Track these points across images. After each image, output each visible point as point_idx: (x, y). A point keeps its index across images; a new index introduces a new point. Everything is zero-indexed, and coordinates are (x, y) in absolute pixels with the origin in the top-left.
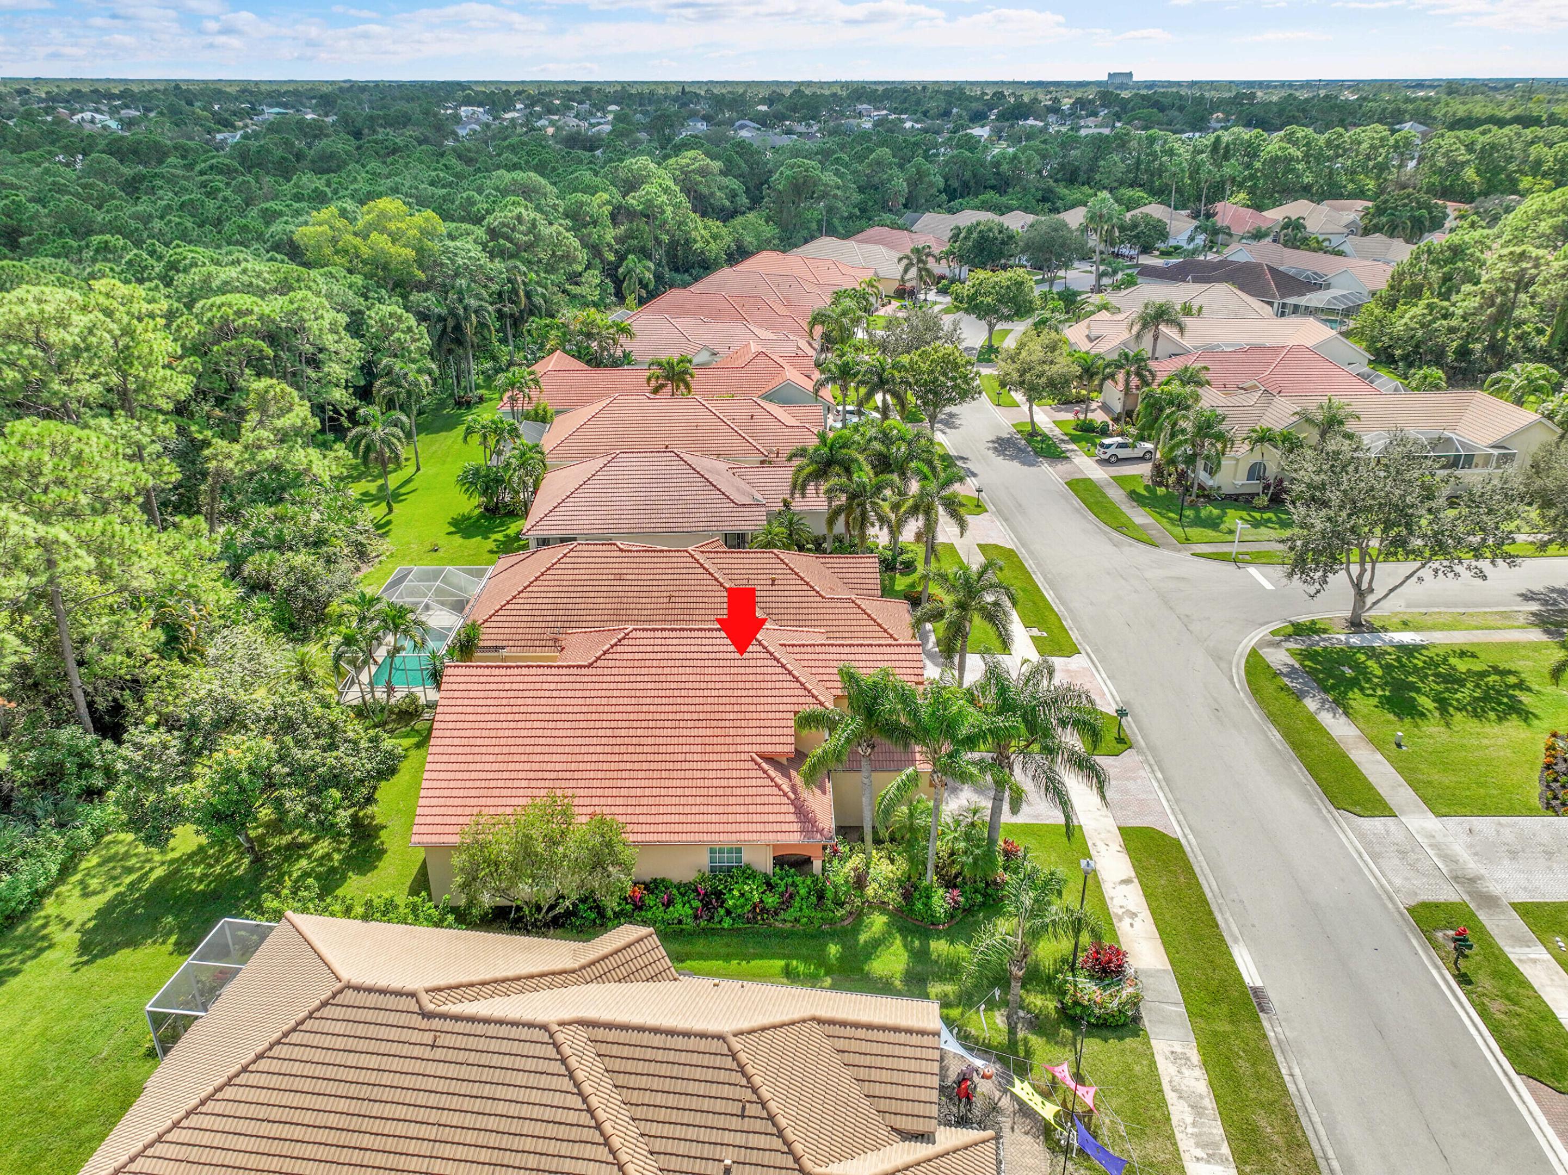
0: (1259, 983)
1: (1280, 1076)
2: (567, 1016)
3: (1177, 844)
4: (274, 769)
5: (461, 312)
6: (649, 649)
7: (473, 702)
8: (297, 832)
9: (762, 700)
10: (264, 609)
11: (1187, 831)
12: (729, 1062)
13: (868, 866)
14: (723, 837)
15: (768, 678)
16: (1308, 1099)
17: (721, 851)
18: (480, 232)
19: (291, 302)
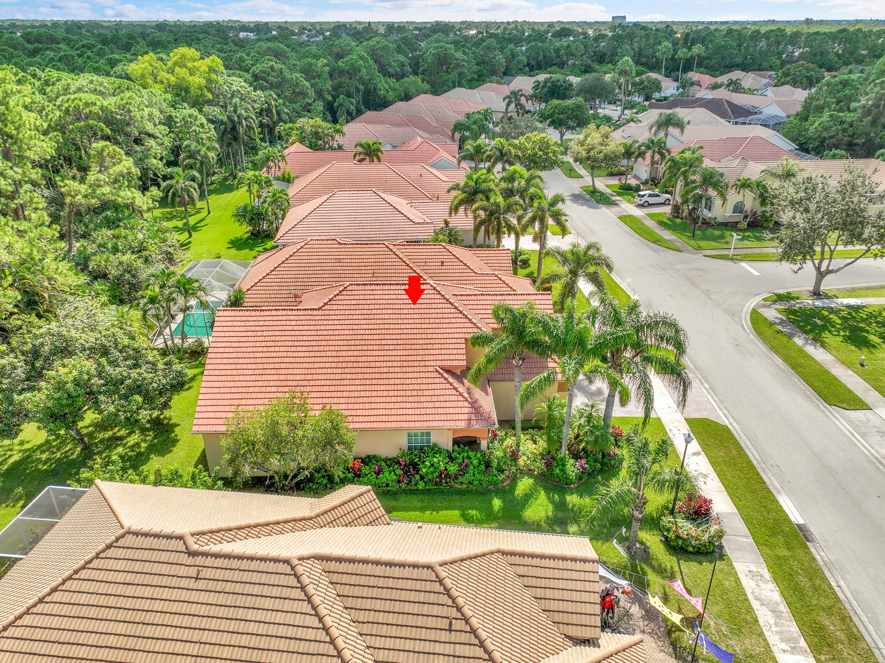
0: (801, 521)
1: (831, 588)
2: (305, 552)
3: (726, 430)
4: (93, 381)
5: (236, 119)
6: (361, 297)
7: (237, 334)
8: (117, 429)
9: (442, 331)
10: (102, 290)
11: (731, 420)
12: (437, 587)
13: (518, 445)
14: (417, 424)
15: (445, 316)
16: (855, 604)
17: (416, 435)
18: (249, 76)
19: (122, 99)
